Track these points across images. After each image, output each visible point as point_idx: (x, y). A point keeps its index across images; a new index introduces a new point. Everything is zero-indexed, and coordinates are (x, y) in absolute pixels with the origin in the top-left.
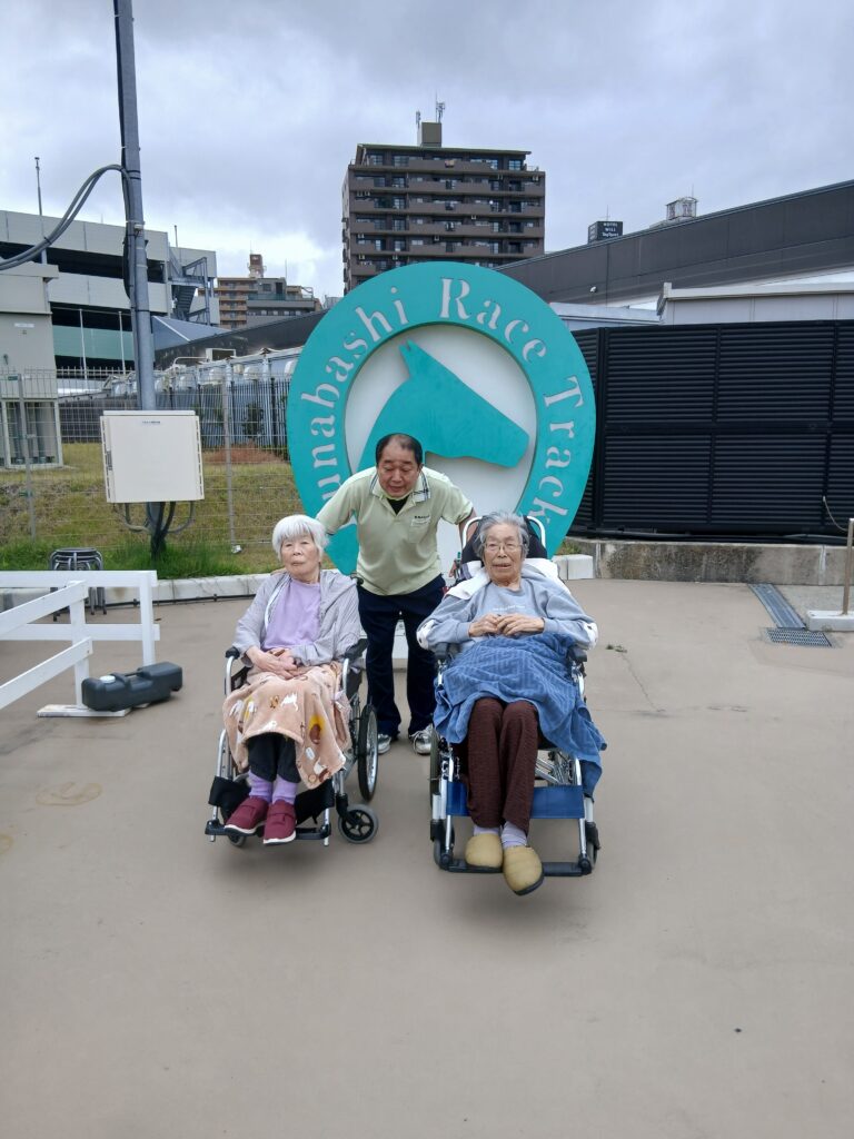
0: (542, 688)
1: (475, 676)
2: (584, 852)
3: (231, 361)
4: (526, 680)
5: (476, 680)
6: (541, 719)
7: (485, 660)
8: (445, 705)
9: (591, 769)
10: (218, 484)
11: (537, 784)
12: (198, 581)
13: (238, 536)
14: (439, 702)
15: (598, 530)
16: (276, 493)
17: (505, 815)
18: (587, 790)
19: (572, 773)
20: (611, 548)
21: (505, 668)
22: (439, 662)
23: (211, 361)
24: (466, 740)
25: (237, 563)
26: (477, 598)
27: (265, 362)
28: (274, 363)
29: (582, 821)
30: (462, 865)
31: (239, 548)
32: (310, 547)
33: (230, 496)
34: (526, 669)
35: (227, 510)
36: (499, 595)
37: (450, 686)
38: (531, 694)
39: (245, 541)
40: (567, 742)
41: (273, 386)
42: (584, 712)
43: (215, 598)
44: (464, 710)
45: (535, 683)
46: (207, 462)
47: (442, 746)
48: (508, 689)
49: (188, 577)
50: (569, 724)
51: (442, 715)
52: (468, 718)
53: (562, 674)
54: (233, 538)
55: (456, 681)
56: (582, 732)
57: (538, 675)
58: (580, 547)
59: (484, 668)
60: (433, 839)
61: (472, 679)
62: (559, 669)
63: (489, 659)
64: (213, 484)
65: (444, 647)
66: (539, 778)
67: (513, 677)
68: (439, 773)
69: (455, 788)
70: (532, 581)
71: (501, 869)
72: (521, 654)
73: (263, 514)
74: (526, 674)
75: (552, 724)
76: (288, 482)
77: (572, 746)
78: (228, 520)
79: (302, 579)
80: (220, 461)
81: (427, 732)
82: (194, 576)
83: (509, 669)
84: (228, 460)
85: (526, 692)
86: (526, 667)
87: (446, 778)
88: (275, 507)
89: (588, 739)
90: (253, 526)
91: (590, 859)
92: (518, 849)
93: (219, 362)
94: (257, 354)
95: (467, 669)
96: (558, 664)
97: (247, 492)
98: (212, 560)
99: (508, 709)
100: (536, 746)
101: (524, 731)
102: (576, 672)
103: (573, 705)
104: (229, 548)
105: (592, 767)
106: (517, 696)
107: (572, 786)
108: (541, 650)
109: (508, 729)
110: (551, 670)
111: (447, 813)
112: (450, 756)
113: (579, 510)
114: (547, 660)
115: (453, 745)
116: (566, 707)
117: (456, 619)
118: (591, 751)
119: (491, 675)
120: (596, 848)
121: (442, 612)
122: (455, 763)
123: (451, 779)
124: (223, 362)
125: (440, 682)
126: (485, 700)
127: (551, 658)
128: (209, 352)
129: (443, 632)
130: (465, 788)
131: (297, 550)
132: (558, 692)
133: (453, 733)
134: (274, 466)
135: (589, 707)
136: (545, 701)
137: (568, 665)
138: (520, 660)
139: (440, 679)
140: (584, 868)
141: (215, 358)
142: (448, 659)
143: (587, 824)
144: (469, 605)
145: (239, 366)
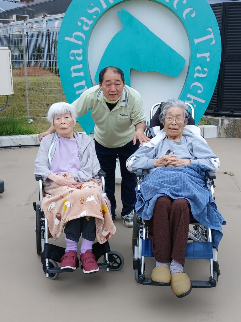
0: (192, 192)
1: (157, 186)
2: (212, 276)
3: (26, 21)
4: (184, 188)
5: (158, 187)
6: (192, 208)
7: (162, 178)
8: (141, 201)
9: (217, 234)
10: (20, 87)
11: (189, 241)
12: (11, 137)
13: (31, 114)
14: (138, 199)
15: (220, 112)
16: (51, 91)
17: (172, 256)
18: (215, 245)
19: (207, 236)
20: (226, 121)
21: (173, 181)
22: (138, 178)
23: (16, 22)
24: (152, 219)
25: (31, 128)
26: (158, 146)
27: (44, 22)
28: (48, 22)
29: (211, 259)
30: (149, 282)
31: (32, 120)
32: (70, 119)
33: (27, 93)
34: (184, 182)
35: (26, 101)
36: (169, 145)
37: (144, 191)
38: (187, 195)
39: (35, 117)
40: (204, 220)
41: (48, 34)
42: (213, 204)
43: (20, 146)
44: (152, 203)
45: (189, 190)
46: (14, 75)
47: (139, 221)
48: (174, 192)
49: (6, 135)
50: (206, 211)
51: (140, 206)
52: (153, 207)
53: (203, 185)
54: (29, 115)
55: (148, 188)
56: (213, 215)
57: (190, 185)
58: (210, 121)
59: (162, 182)
60: (134, 268)
61: (156, 187)
62: (200, 182)
63: (164, 177)
64: (18, 87)
65: (141, 171)
66: (190, 239)
67: (177, 186)
68: (138, 235)
69: (146, 243)
70: (187, 137)
71: (170, 284)
72: (181, 175)
73: (44, 103)
74: (184, 185)
75: (198, 210)
76: (57, 86)
77: (207, 222)
78: (26, 106)
79: (66, 137)
80: (21, 74)
81: (131, 215)
82: (9, 134)
83: (175, 182)
84: (26, 74)
85: (183, 194)
86: (184, 181)
87: (142, 238)
88: (50, 99)
89: (216, 219)
90: (39, 109)
91: (216, 279)
92: (179, 274)
93: (20, 22)
94: (40, 18)
95: (153, 182)
96: (200, 180)
97: (36, 91)
98: (18, 127)
99: (174, 202)
100: (189, 222)
101: (183, 213)
102: (209, 184)
103: (208, 202)
104: (26, 120)
105: (218, 233)
106: (179, 196)
107: (206, 242)
108: (191, 172)
109: (174, 212)
110: (197, 183)
111: (142, 256)
112: (143, 227)
113: (211, 102)
114: (195, 178)
115: (145, 221)
116: (204, 202)
117: (147, 156)
118: (217, 224)
119: (165, 185)
120: (218, 274)
121: (139, 153)
122: (146, 231)
123: (144, 238)
124: (22, 22)
125: (139, 189)
126: (162, 198)
127: (197, 177)
128: (14, 16)
129: (140, 163)
130: (151, 242)
131: (63, 122)
132: (200, 194)
133: (146, 215)
134: (50, 77)
135: (216, 202)
136: (194, 199)
137: (205, 181)
138: (181, 178)
139: (138, 187)
140: (212, 283)
141: (18, 20)
142: (142, 177)
143: (214, 262)
144: (154, 149)
145: (30, 24)
